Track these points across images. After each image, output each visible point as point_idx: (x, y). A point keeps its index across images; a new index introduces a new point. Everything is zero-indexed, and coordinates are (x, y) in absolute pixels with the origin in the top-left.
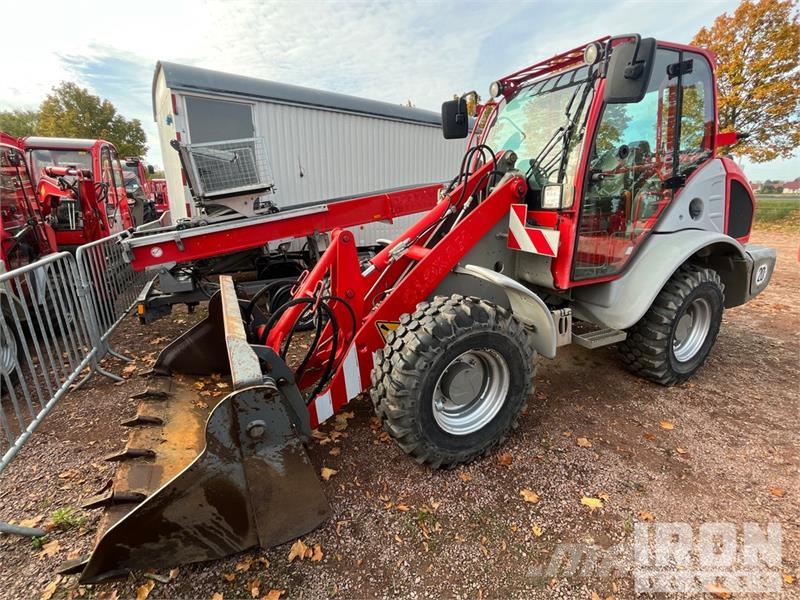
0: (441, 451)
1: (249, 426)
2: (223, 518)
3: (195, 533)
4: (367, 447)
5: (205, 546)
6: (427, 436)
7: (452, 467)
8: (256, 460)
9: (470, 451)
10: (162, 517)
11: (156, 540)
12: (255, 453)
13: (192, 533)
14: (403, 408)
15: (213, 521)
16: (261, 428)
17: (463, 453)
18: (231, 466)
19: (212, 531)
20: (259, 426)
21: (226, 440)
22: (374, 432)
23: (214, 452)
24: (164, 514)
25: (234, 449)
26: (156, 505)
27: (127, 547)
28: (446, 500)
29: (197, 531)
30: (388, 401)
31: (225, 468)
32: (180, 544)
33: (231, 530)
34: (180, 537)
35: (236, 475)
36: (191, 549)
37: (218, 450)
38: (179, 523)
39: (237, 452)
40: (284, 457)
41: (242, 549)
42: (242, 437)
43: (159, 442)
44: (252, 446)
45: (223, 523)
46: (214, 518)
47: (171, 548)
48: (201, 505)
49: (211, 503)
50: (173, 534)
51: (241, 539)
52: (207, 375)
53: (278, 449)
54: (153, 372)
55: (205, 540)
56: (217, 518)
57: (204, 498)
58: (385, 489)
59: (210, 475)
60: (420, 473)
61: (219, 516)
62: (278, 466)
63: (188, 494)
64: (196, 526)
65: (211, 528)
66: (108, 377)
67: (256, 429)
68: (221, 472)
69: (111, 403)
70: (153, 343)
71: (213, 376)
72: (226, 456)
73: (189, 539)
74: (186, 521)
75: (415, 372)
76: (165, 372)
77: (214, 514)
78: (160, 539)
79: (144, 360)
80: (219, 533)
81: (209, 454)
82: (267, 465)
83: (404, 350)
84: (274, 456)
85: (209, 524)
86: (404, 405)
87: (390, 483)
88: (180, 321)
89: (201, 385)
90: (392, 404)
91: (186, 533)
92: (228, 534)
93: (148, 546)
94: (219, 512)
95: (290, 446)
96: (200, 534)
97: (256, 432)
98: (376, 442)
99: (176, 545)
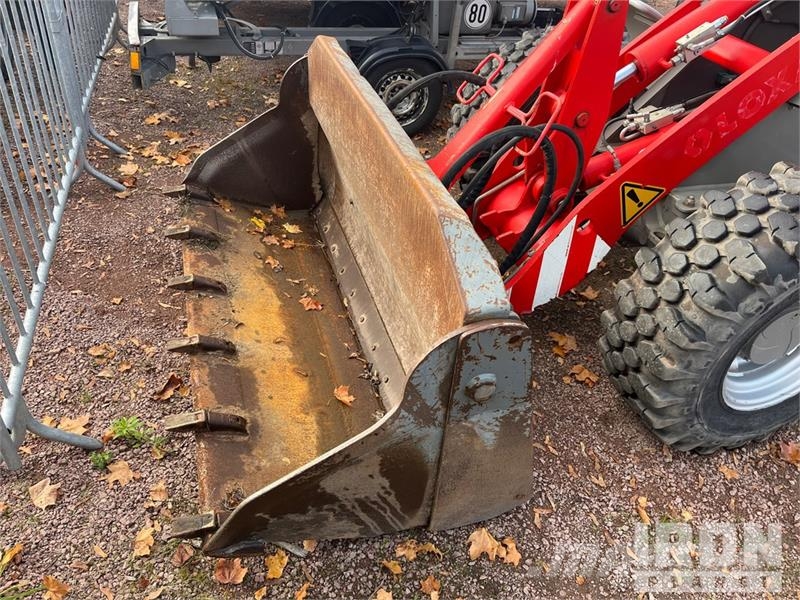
0: (708, 431)
1: (474, 382)
2: (393, 493)
3: (354, 507)
4: (552, 385)
5: (359, 522)
6: (700, 411)
7: (709, 452)
8: (464, 427)
9: (746, 436)
10: (319, 486)
11: (304, 512)
12: (466, 418)
13: (349, 507)
14: (688, 367)
15: (379, 496)
16: (493, 388)
17: (738, 437)
18: (426, 430)
19: (375, 507)
20: (489, 384)
21: (431, 396)
22: (560, 360)
23: (409, 410)
24: (321, 483)
25: (438, 409)
26: (319, 473)
27: (266, 516)
28: (703, 507)
29: (356, 505)
30: (658, 348)
31: (417, 432)
32: (331, 517)
33: (398, 507)
34: (334, 510)
35: (428, 441)
36: (344, 524)
37: (415, 408)
38: (336, 494)
39: (440, 415)
40: (502, 425)
41: (403, 528)
42: (458, 396)
43: (233, 326)
44: (466, 409)
45: (392, 499)
46: (382, 492)
47: (319, 522)
48: (371, 476)
49: (384, 474)
50: (326, 507)
51: (406, 517)
52: (265, 206)
53: (499, 414)
54: (186, 191)
55: (363, 516)
56: (387, 492)
57: (378, 468)
58: (598, 466)
59: (395, 440)
60: (652, 450)
61: (389, 490)
62: (488, 438)
63: (361, 461)
64: (357, 500)
65: (374, 503)
66: (98, 178)
67: (483, 388)
68: (411, 438)
69: (121, 231)
70: (149, 121)
71: (274, 209)
72: (424, 416)
73: (344, 513)
74: (346, 492)
75: (736, 316)
76: (203, 192)
77: (383, 488)
78: (308, 511)
79: (146, 154)
80: (383, 509)
81: (403, 413)
82: (476, 434)
83: (719, 269)
84: (489, 424)
85: (374, 498)
86: (690, 363)
87: (604, 456)
88: (181, 83)
89: (261, 225)
90: (668, 357)
91: (342, 507)
92: (393, 510)
93: (292, 517)
94: (391, 487)
95: (516, 412)
96: (358, 509)
97: (481, 394)
98: (567, 380)
99: (326, 519)
